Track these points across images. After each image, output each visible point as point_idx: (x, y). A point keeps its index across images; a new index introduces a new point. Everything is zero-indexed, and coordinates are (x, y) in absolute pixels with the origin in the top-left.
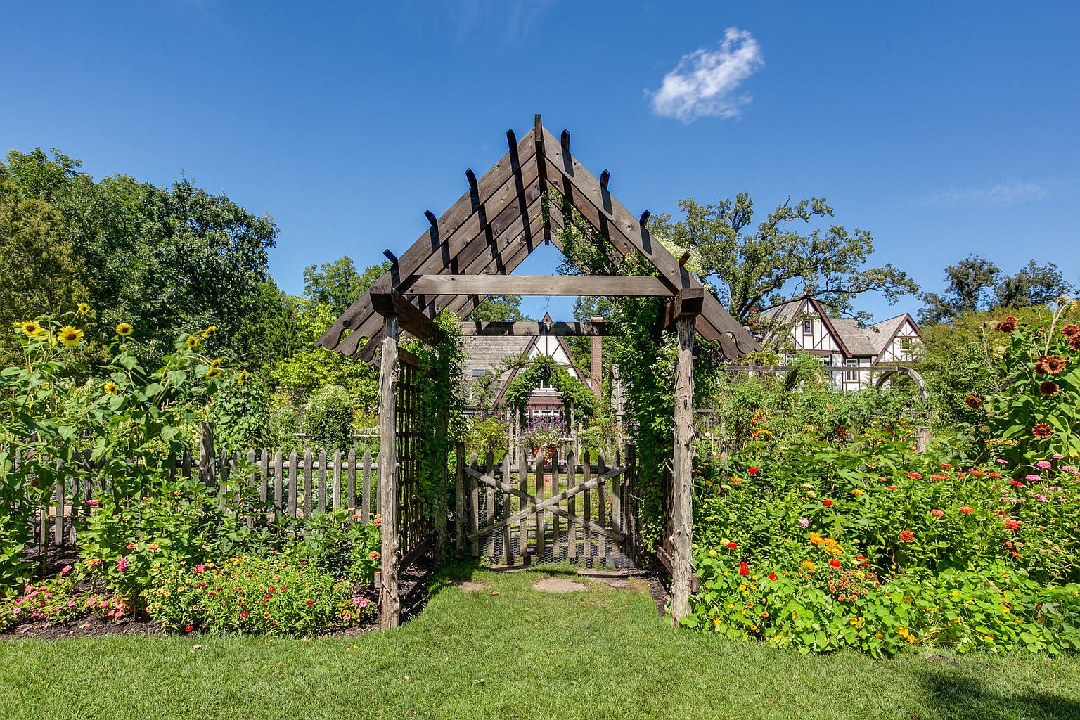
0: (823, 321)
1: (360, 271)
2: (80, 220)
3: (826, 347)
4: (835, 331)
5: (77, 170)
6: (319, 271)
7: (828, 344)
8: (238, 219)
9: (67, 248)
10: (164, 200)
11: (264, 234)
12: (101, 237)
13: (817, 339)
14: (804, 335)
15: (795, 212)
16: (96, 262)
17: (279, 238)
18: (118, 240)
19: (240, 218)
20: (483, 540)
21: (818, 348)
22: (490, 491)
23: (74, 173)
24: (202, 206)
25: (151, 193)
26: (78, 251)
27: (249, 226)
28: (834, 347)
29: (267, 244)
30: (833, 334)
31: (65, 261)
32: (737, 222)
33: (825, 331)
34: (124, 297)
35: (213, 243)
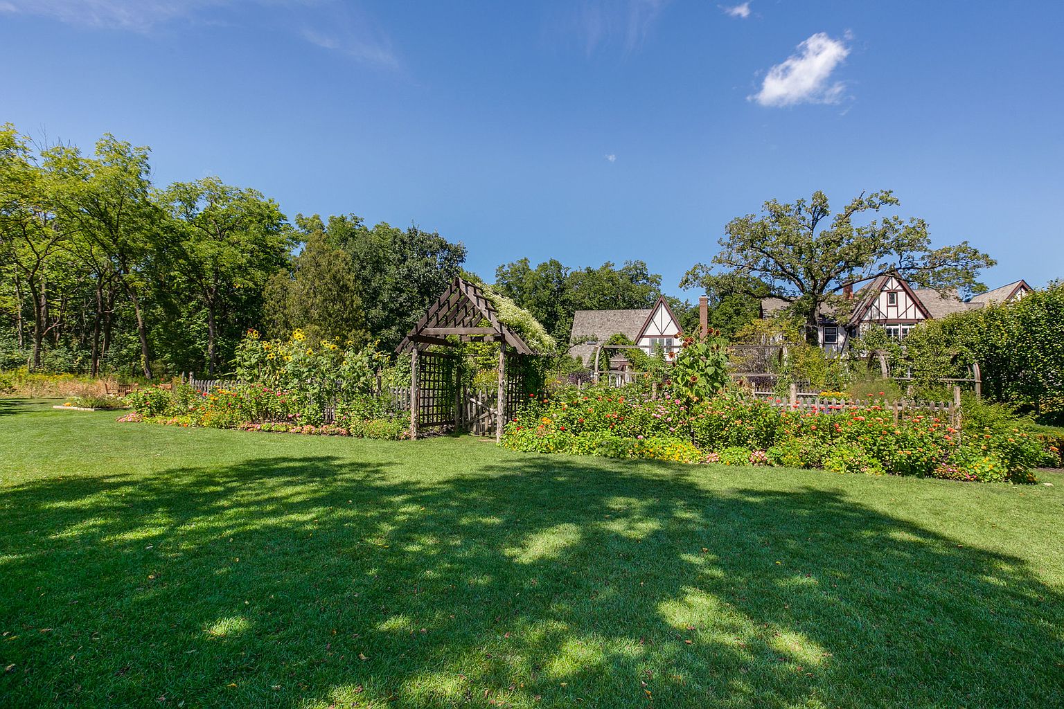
0: (907, 293)
1: (533, 267)
2: (359, 259)
3: (911, 316)
4: (920, 302)
5: (361, 223)
6: (506, 268)
7: (913, 313)
8: (442, 247)
9: (352, 276)
10: (402, 241)
11: (457, 255)
12: (369, 267)
13: (902, 308)
14: (888, 306)
15: (866, 203)
16: (366, 281)
17: (467, 257)
18: (378, 267)
19: (444, 246)
20: (472, 425)
21: (903, 317)
22: (474, 405)
23: (359, 226)
24: (422, 242)
25: (395, 237)
26: (357, 277)
27: (449, 251)
28: (919, 315)
29: (460, 261)
30: (918, 305)
31: (351, 285)
32: (816, 215)
33: (910, 302)
34: (380, 301)
35: (427, 264)
